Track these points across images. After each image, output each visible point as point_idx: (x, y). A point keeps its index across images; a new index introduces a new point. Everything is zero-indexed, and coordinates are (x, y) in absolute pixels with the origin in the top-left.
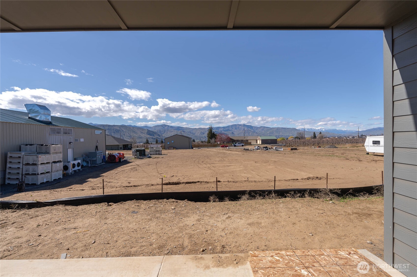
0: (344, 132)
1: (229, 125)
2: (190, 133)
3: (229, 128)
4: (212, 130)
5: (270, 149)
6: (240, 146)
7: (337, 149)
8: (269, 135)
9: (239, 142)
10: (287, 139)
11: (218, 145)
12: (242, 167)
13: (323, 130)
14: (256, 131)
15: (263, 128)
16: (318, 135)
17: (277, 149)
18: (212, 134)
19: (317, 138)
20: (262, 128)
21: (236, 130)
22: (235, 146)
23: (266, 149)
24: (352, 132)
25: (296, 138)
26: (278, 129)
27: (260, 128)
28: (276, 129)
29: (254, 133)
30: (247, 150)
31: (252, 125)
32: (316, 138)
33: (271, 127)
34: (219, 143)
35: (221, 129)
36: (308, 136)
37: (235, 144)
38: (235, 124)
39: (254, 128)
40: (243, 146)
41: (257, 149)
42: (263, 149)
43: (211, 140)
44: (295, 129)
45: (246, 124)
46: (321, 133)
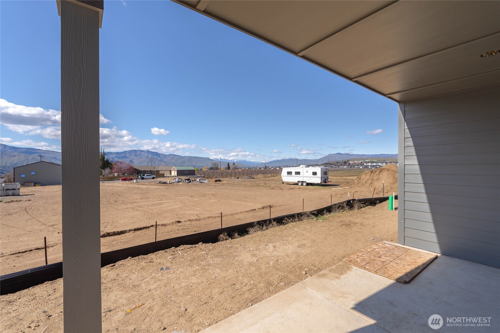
0: (252, 163)
1: (125, 150)
2: (55, 159)
3: (126, 154)
4: (104, 157)
5: (193, 181)
6: (150, 179)
7: (254, 179)
8: (180, 165)
9: (148, 174)
10: (201, 169)
11: (116, 177)
12: (179, 203)
13: (235, 161)
14: (164, 160)
15: (173, 156)
16: (231, 165)
17: (201, 181)
18: (104, 162)
19: (231, 168)
20: (171, 156)
21: (136, 158)
22: (143, 179)
23: (189, 181)
24: (258, 164)
25: (211, 168)
26: (190, 158)
27: (169, 156)
28: (188, 158)
29: (162, 162)
30: (165, 183)
31: (158, 152)
32: (229, 169)
33: (183, 155)
34: (116, 174)
35: (113, 155)
36: (223, 167)
37: (142, 176)
38: (135, 150)
39: (162, 155)
40: (153, 178)
41: (178, 182)
42: (185, 181)
43: (103, 171)
44: (208, 159)
45: (151, 150)
46: (234, 164)
